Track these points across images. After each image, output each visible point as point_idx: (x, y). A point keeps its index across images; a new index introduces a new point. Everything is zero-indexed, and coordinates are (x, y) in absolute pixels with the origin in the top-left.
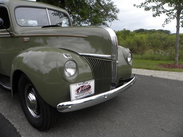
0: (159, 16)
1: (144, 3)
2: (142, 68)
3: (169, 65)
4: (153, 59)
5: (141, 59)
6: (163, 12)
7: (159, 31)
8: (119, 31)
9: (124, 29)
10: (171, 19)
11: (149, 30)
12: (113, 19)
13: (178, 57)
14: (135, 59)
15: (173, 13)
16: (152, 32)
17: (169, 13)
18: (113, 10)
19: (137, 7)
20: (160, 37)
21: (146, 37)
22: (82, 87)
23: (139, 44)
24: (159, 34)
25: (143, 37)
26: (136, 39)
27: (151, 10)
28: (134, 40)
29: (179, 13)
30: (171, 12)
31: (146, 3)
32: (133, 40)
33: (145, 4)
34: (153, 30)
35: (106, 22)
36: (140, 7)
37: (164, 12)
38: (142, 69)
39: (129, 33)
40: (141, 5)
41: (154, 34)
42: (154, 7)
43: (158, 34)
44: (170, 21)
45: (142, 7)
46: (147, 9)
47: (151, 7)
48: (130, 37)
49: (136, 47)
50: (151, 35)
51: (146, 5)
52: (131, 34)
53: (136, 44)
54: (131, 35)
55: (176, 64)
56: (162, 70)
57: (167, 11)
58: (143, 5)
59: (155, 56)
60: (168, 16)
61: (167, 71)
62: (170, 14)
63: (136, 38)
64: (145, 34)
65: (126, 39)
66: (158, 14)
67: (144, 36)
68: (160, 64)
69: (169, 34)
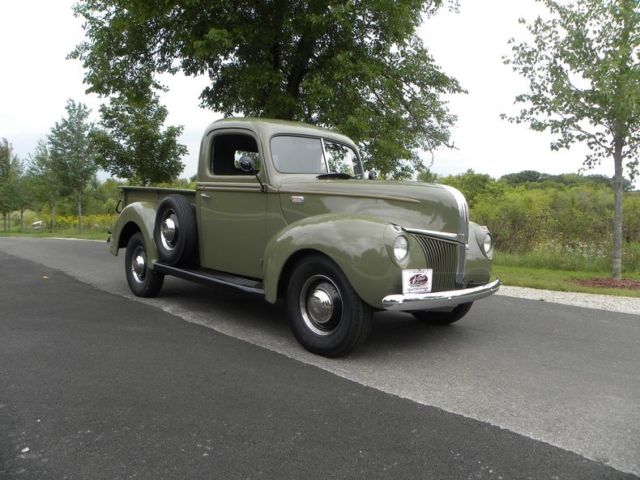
0: (568, 147)
1: (529, 110)
2: (519, 286)
3: (597, 280)
4: (555, 266)
5: (521, 265)
6: (578, 137)
7: (592, 182)
8: (450, 176)
9: (469, 171)
10: (601, 157)
11: (555, 177)
12: (438, 144)
13: (620, 260)
14: (502, 264)
15: (604, 141)
16: (566, 184)
17: (593, 141)
18: (440, 116)
19: (511, 120)
20: (595, 201)
21: (542, 200)
22: (417, 276)
23: (517, 221)
24: (590, 190)
25: (534, 199)
26: (510, 205)
27: (549, 129)
28: (502, 210)
29: (619, 142)
30: (601, 140)
31: (534, 112)
32: (497, 209)
33: (531, 112)
34: (571, 174)
35: (414, 150)
36: (518, 122)
37: (580, 138)
38: (519, 288)
39: (487, 186)
40: (519, 115)
41: (573, 189)
42: (555, 125)
43: (585, 190)
44: (597, 162)
45: (523, 121)
46: (538, 127)
47: (547, 122)
48: (491, 198)
49: (506, 232)
50: (561, 193)
51: (534, 116)
52: (491, 188)
53: (509, 223)
54: (492, 192)
55: (615, 279)
56: (573, 291)
57: (590, 136)
58: (526, 116)
59: (562, 259)
60: (592, 148)
61: (584, 292)
62: (596, 143)
63: (509, 202)
64: (541, 188)
65: (475, 205)
66: (566, 142)
67: (536, 195)
68: (573, 279)
69: (627, 191)
